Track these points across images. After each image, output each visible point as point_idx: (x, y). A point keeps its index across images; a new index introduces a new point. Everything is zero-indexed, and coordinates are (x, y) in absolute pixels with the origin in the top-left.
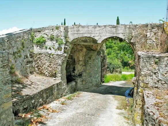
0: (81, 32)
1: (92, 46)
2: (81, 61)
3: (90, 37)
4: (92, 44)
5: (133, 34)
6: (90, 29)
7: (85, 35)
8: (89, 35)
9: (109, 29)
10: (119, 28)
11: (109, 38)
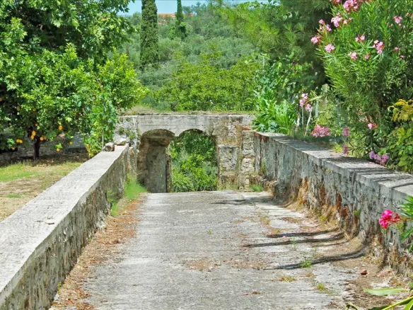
0: (155, 124)
1: (164, 140)
2: (141, 162)
3: (165, 130)
4: (165, 137)
5: (214, 127)
6: (165, 121)
7: (160, 128)
8: (164, 128)
9: (188, 120)
10: (199, 120)
11: (188, 131)
